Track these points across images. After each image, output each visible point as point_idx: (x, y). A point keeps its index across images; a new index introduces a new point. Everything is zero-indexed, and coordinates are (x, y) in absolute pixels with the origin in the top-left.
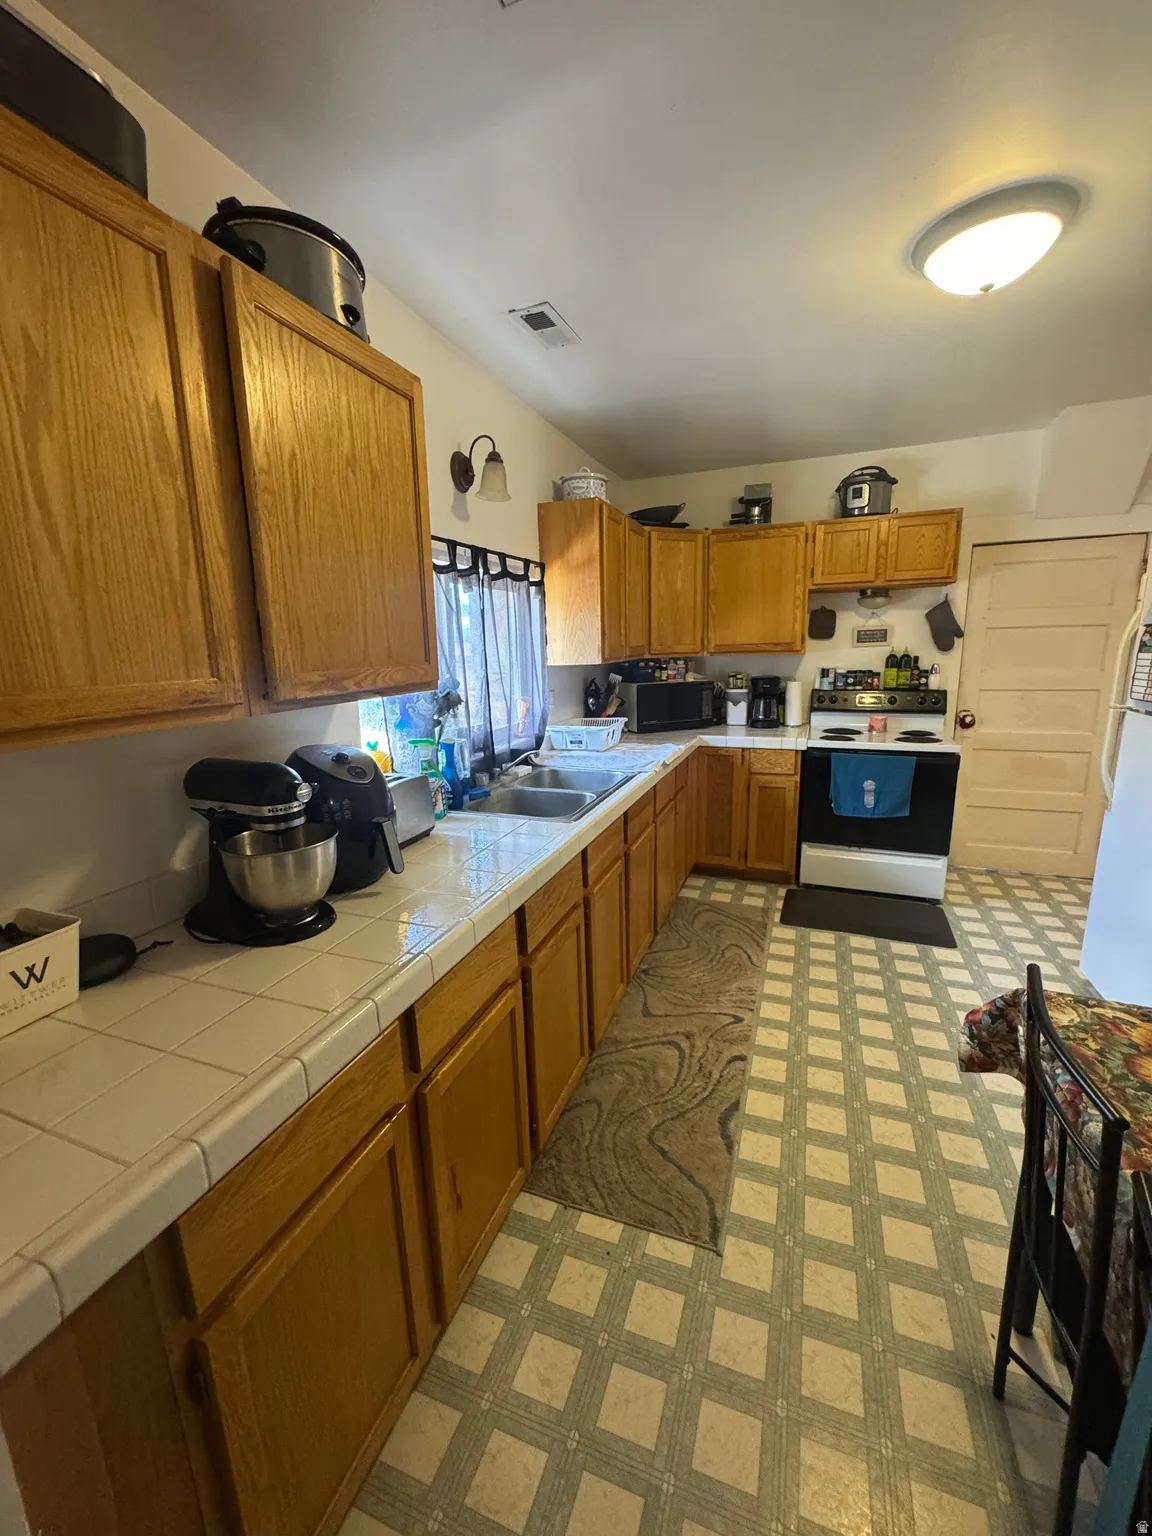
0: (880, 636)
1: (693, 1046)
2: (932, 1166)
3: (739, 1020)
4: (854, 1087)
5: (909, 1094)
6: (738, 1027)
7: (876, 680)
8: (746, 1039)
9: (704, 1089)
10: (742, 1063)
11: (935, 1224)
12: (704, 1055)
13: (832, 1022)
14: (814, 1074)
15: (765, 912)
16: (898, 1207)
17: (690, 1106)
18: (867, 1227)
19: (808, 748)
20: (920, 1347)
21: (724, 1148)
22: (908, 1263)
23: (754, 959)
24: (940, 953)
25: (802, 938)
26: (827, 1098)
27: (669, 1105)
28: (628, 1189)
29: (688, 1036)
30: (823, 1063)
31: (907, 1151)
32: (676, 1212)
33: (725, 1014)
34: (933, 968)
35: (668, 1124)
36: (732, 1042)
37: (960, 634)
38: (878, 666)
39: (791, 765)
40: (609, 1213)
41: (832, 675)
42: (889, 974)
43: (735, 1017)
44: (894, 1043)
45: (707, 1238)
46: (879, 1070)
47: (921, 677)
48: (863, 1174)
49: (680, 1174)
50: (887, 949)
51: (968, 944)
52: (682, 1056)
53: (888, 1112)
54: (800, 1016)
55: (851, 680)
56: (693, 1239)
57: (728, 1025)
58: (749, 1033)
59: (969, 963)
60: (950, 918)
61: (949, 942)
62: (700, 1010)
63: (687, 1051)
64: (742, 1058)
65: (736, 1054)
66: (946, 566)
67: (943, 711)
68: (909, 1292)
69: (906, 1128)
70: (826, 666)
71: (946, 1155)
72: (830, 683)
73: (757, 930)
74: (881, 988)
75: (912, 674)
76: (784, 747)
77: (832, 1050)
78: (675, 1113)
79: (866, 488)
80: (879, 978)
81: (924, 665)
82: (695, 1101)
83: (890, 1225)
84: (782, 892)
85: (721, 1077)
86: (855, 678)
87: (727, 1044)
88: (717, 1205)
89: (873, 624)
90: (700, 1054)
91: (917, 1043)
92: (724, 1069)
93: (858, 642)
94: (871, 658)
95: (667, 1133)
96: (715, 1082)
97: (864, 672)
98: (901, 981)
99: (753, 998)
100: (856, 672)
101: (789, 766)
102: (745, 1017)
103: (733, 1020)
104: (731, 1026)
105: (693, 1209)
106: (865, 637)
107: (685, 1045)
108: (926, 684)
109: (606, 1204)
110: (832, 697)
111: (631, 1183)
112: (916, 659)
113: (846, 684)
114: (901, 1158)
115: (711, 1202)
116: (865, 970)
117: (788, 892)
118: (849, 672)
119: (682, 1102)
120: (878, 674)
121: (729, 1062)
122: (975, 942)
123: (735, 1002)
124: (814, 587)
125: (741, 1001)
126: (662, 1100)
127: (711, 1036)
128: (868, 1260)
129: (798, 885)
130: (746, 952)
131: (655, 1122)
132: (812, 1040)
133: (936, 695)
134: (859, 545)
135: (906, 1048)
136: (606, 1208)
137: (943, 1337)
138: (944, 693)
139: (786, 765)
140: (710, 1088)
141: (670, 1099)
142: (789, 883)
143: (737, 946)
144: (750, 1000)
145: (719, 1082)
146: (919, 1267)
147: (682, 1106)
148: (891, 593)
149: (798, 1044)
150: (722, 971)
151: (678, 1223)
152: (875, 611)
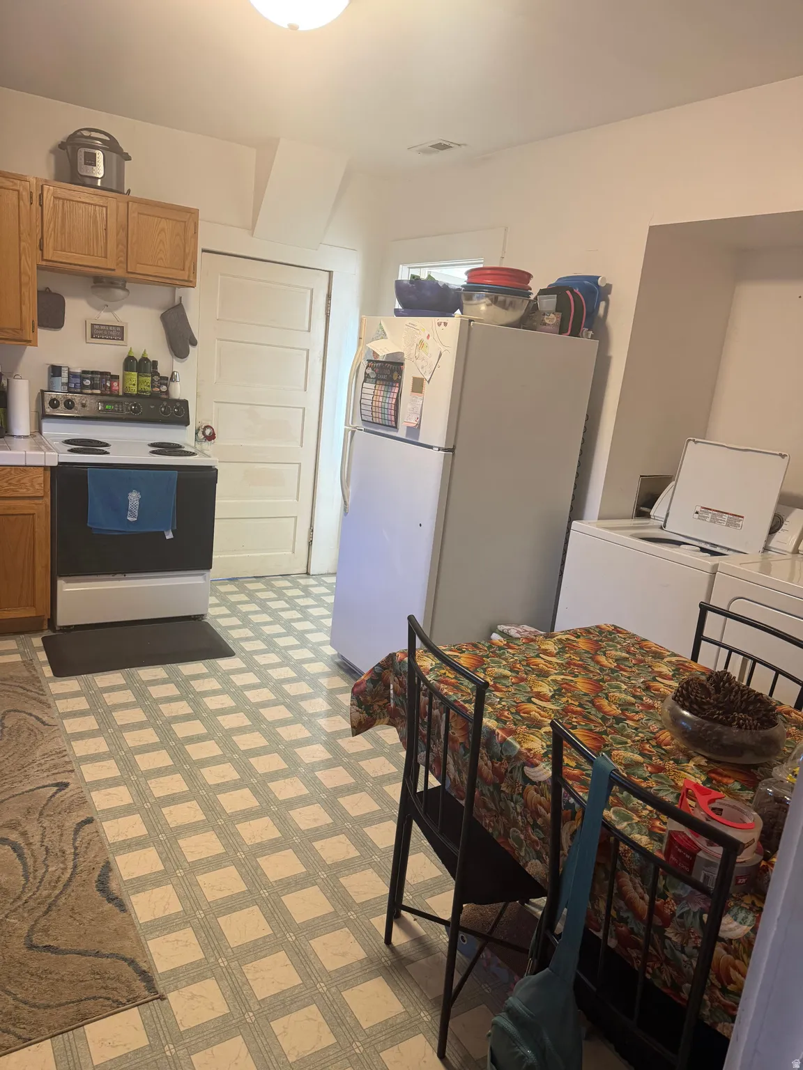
0: (116, 333)
1: (24, 834)
2: (297, 840)
3: (62, 786)
4: (211, 807)
5: (255, 793)
6: (67, 793)
7: (115, 384)
8: (83, 802)
9: (65, 869)
10: (91, 825)
11: (318, 881)
12: (43, 835)
13: (109, 769)
14: (171, 812)
15: (29, 664)
16: (289, 884)
17: (57, 892)
18: (276, 913)
19: (59, 463)
20: (347, 969)
21: (117, 910)
22: (313, 920)
23: (45, 719)
24: (224, 663)
25: (89, 687)
26: (192, 828)
27: (32, 903)
28: (34, 1006)
29: (13, 826)
30: (173, 799)
31: (275, 839)
32: (103, 991)
33: (44, 787)
34: (225, 677)
35: (43, 922)
36: (69, 810)
37: (194, 343)
38: (116, 368)
39: (39, 485)
40: (25, 1040)
41: (65, 374)
42: (191, 696)
43: (57, 785)
44: (224, 755)
45: (147, 993)
46: (223, 784)
47: (161, 384)
48: (253, 875)
49: (84, 958)
50: (178, 673)
51: (243, 649)
52: (15, 848)
53: (248, 815)
54: (127, 765)
55: (87, 382)
56: (133, 1002)
57: (53, 796)
58: (82, 795)
59: (251, 667)
60: (218, 630)
61: (226, 652)
62: (11, 793)
63: (21, 841)
64: (89, 821)
65: (79, 820)
66: (187, 268)
67: (185, 422)
68: (326, 938)
69: (266, 821)
70: (57, 363)
71: (303, 827)
72: (63, 384)
73: (31, 687)
74: (190, 711)
75: (153, 381)
76: (28, 464)
77: (176, 784)
78: (43, 908)
79: (100, 156)
80: (184, 703)
81: (163, 370)
82: (60, 885)
83: (290, 901)
84: (37, 641)
85: (76, 848)
86: (92, 379)
87: (65, 815)
88: (137, 960)
89: (105, 318)
90: (37, 838)
91: (243, 748)
92: (75, 840)
93: (92, 337)
94: (106, 357)
95: (46, 931)
96: (72, 857)
97: (102, 373)
98: (205, 699)
99: (66, 759)
100: (93, 372)
101: (37, 487)
102: (69, 781)
103: (55, 789)
104: (57, 796)
105: (117, 979)
106: (100, 332)
107: (14, 836)
108: (167, 392)
109: (15, 1034)
110: (69, 400)
111: (34, 998)
112: (155, 364)
113: (83, 387)
114: (273, 847)
115: (132, 962)
116: (169, 700)
117: (44, 639)
118: (84, 372)
119: (45, 893)
120: (117, 377)
121: (76, 831)
122: (248, 646)
123: (48, 770)
124: (44, 263)
125: (55, 766)
126: (20, 903)
127: (41, 814)
128: (288, 935)
129: (54, 630)
130: (31, 715)
131: (26, 927)
132: (152, 783)
133: (178, 404)
134: (95, 222)
135: (235, 756)
136: (19, 1038)
137: (357, 953)
138: (185, 403)
139: (32, 486)
140: (70, 864)
141: (30, 897)
142: (42, 630)
143: (15, 711)
144: (65, 763)
145: (76, 854)
146: (323, 917)
147: (49, 896)
148: (128, 285)
149: (141, 794)
150: (14, 743)
151: (108, 999)
152: (107, 303)
